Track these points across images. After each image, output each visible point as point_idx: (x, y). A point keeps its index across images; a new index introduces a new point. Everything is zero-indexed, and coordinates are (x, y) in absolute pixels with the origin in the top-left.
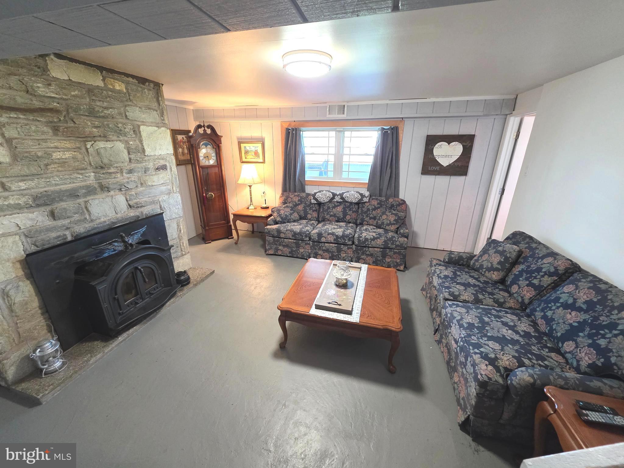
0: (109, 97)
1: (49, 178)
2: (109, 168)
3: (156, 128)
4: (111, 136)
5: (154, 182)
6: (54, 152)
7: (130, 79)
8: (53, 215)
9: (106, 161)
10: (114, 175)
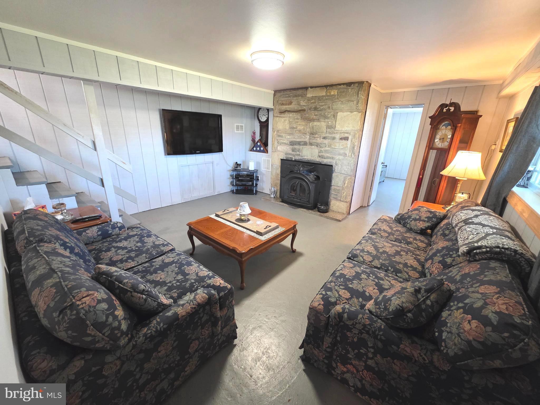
0: (327, 99)
1: (295, 136)
2: (315, 135)
3: (349, 113)
4: (321, 120)
5: (336, 146)
6: (298, 126)
7: (342, 86)
8: (293, 150)
9: (315, 131)
10: (316, 138)
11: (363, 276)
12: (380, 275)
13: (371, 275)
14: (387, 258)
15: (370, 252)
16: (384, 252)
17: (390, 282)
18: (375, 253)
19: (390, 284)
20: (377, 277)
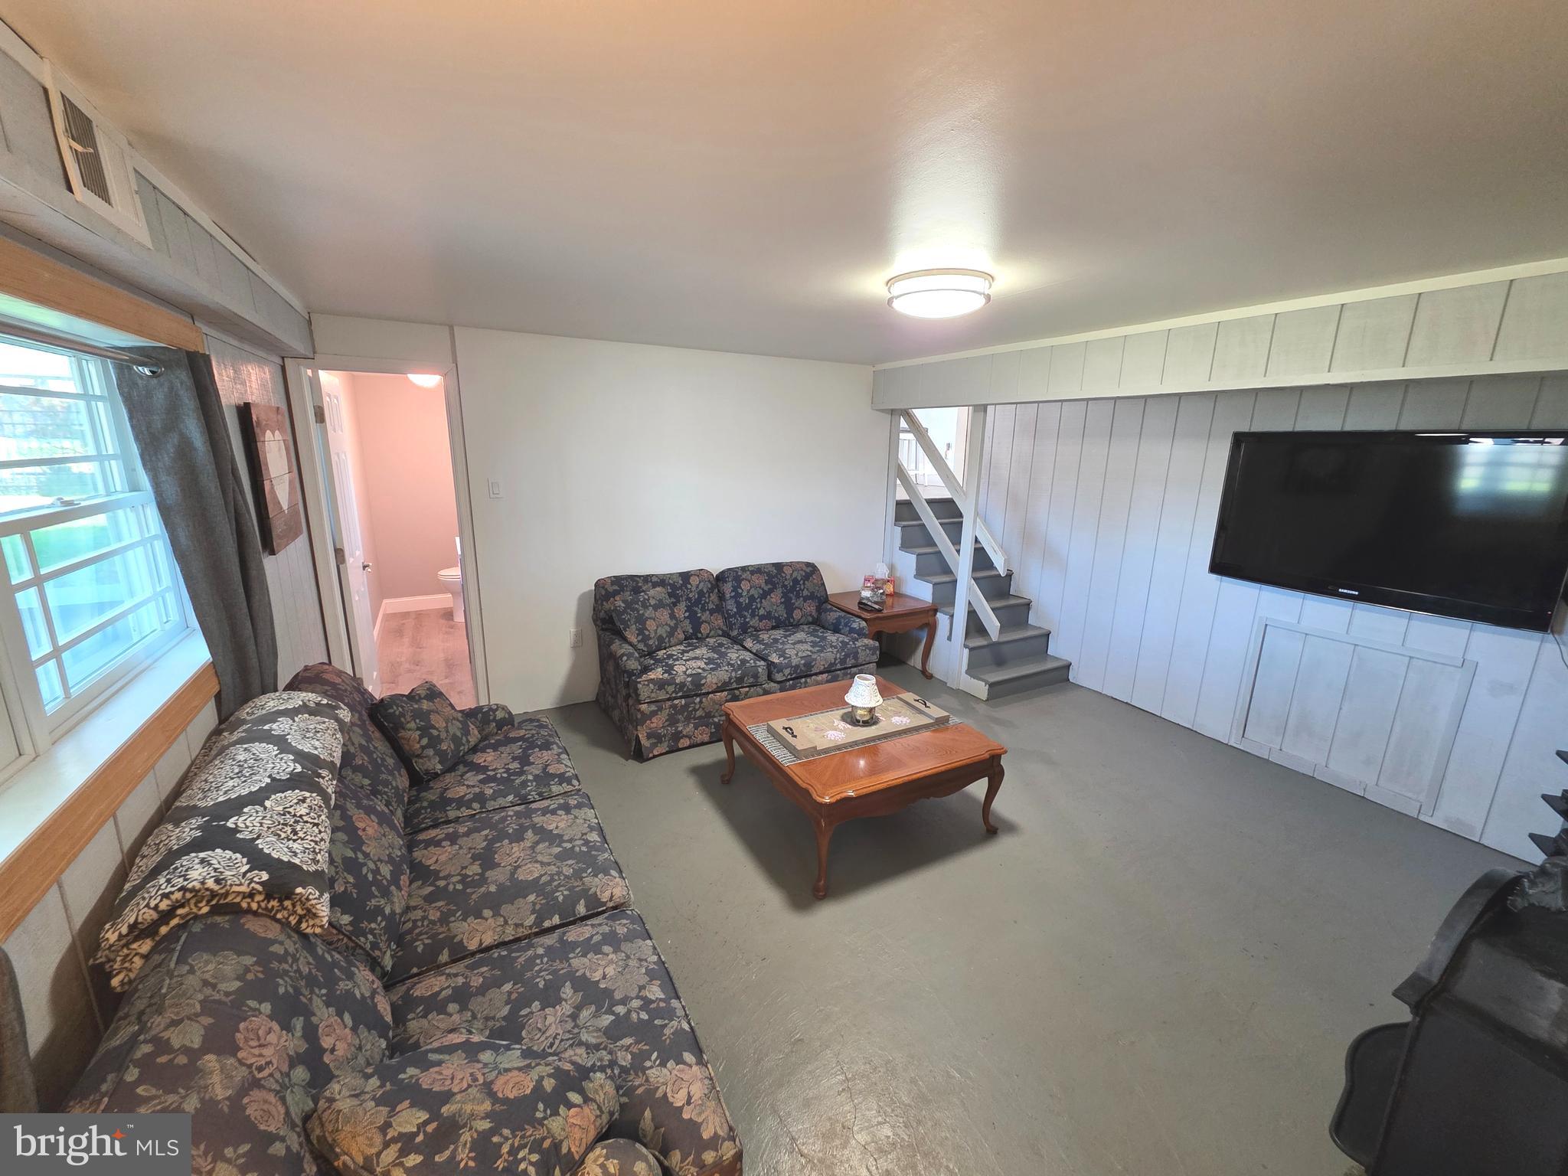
11: (515, 765)
12: (491, 788)
13: (505, 775)
14: (501, 826)
15: (549, 815)
16: (518, 837)
17: (468, 786)
18: (538, 819)
19: (466, 783)
20: (493, 779)
